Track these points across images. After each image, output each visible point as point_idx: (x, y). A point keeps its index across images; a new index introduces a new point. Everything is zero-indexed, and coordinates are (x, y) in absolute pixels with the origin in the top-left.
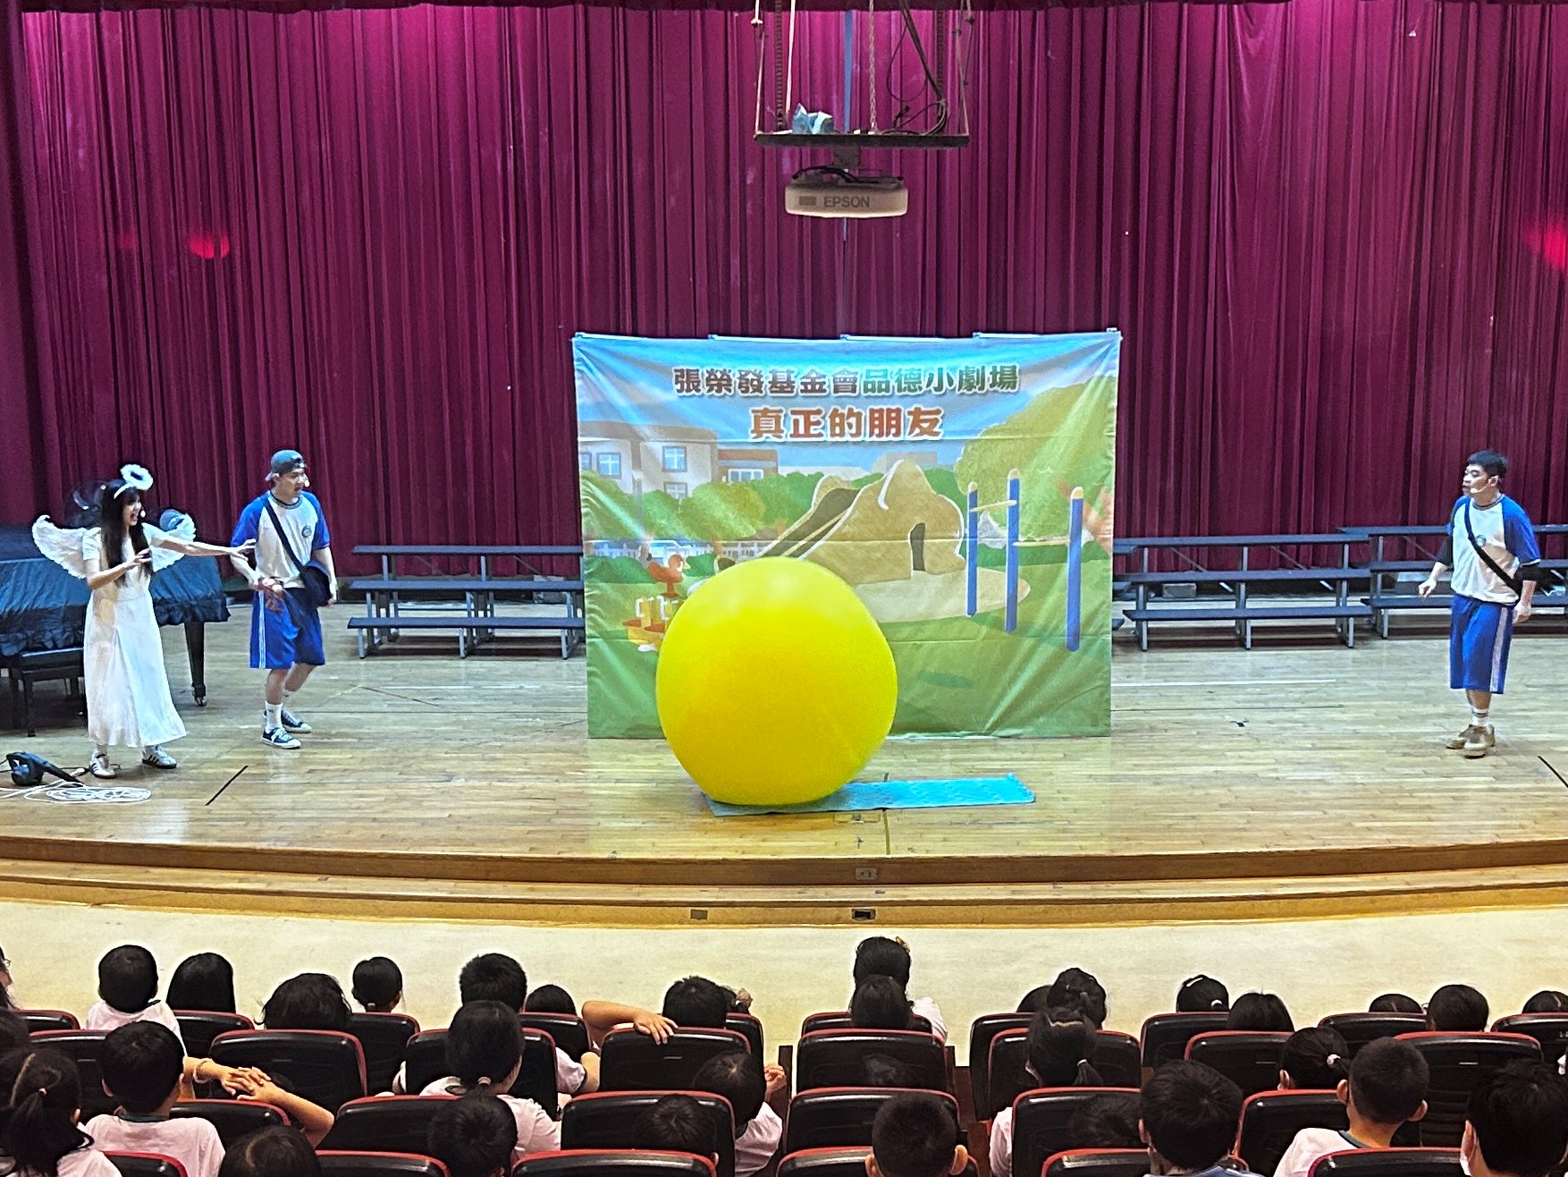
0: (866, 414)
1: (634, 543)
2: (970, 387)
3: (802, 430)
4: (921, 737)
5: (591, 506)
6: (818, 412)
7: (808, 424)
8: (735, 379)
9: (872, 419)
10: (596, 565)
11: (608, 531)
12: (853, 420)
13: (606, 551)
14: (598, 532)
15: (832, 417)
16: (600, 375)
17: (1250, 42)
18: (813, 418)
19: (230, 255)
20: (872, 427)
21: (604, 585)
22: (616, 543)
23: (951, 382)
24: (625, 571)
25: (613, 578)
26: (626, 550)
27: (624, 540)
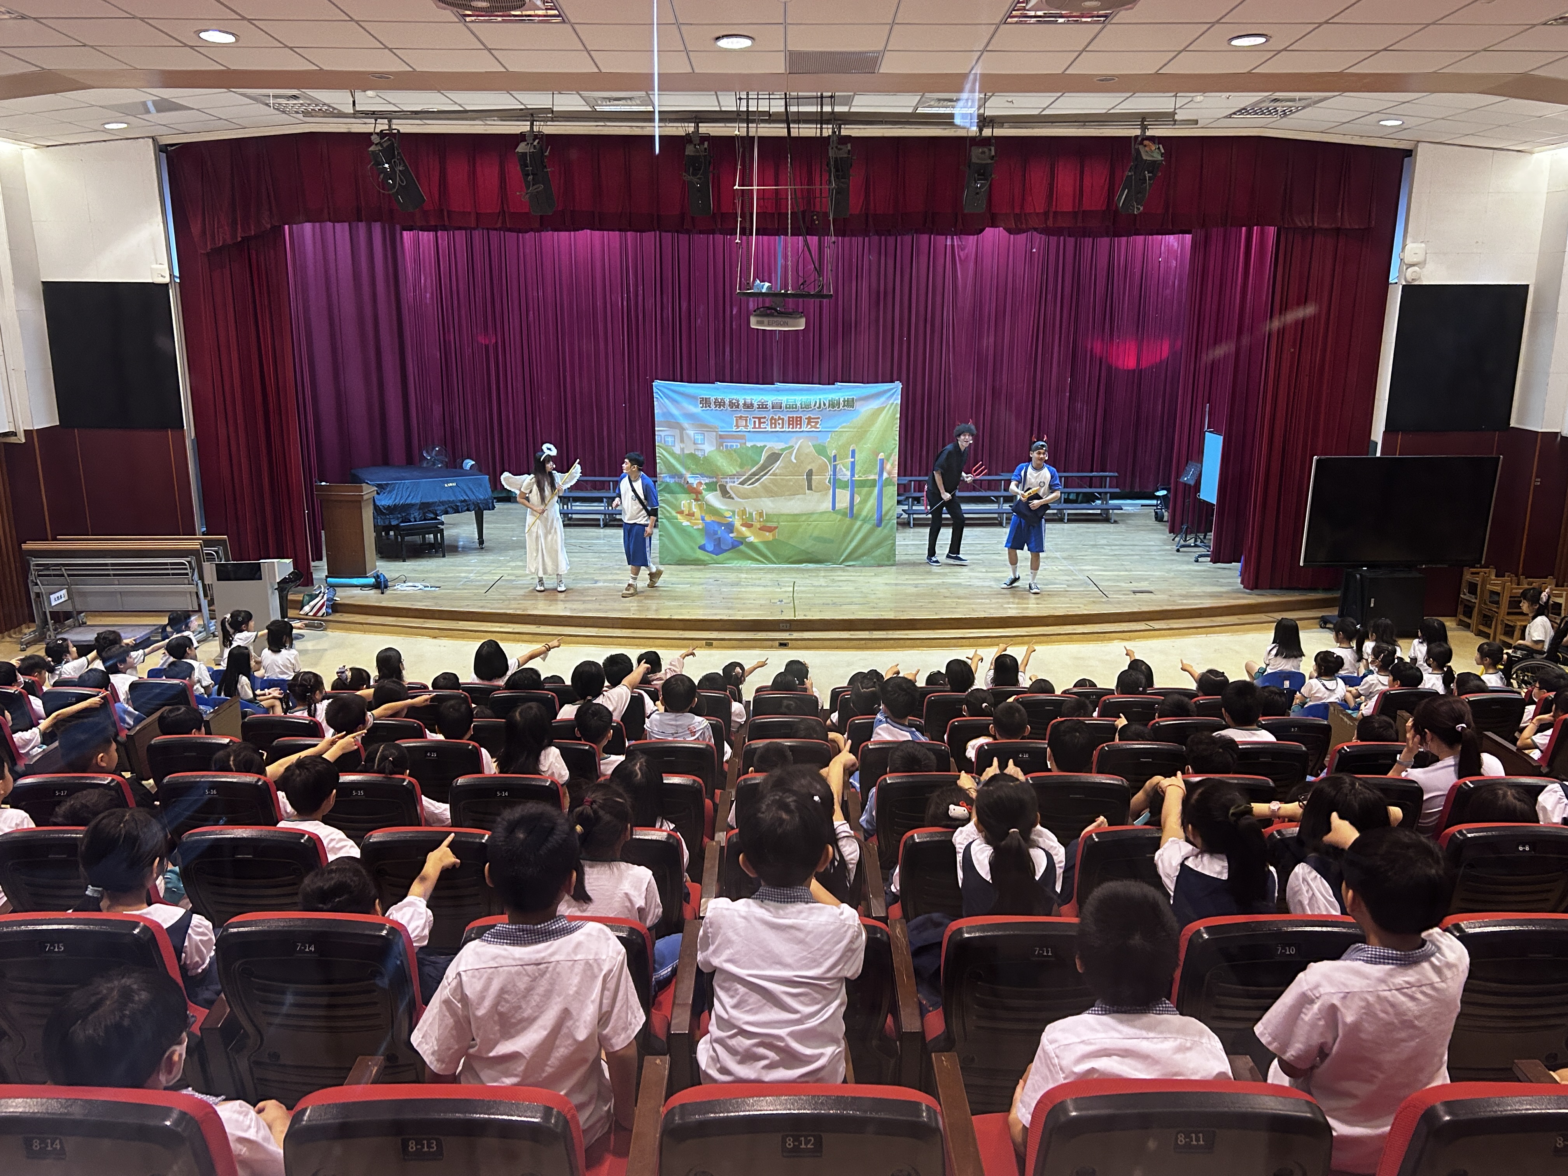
0: (786, 419)
1: (681, 476)
2: (834, 407)
3: (757, 426)
4: (811, 566)
5: (661, 459)
6: (765, 418)
7: (760, 423)
8: (727, 402)
9: (789, 421)
11: (669, 470)
12: (780, 421)
13: (668, 480)
14: (664, 470)
15: (771, 420)
16: (666, 400)
17: (962, 253)
18: (762, 420)
19: (496, 342)
20: (789, 424)
21: (666, 495)
22: (672, 477)
23: (825, 405)
24: (676, 489)
25: (671, 492)
26: (677, 479)
27: (676, 475)
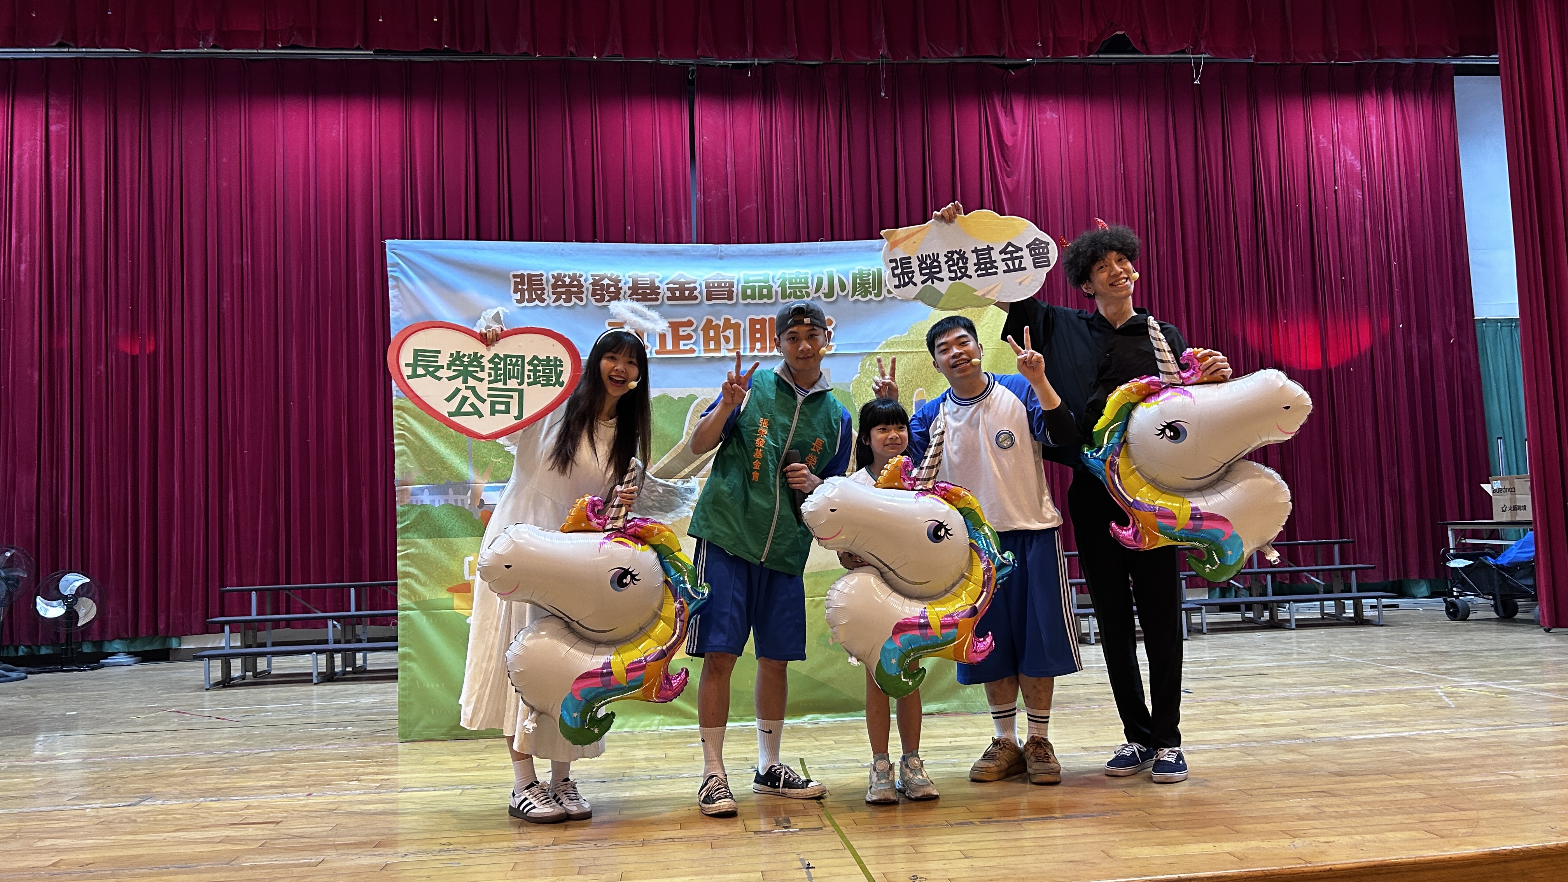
0: (745, 325)
1: (462, 486)
2: (866, 293)
3: (669, 347)
5: (408, 444)
6: (689, 324)
7: (677, 338)
8: (587, 285)
9: (753, 331)
10: (413, 516)
11: (428, 473)
12: (730, 333)
13: (426, 498)
14: (416, 475)
15: (706, 330)
16: (420, 283)
18: (683, 331)
20: (753, 341)
21: (422, 541)
22: (441, 490)
23: (843, 287)
24: (451, 522)
25: (437, 532)
26: (451, 497)
27: (449, 484)
